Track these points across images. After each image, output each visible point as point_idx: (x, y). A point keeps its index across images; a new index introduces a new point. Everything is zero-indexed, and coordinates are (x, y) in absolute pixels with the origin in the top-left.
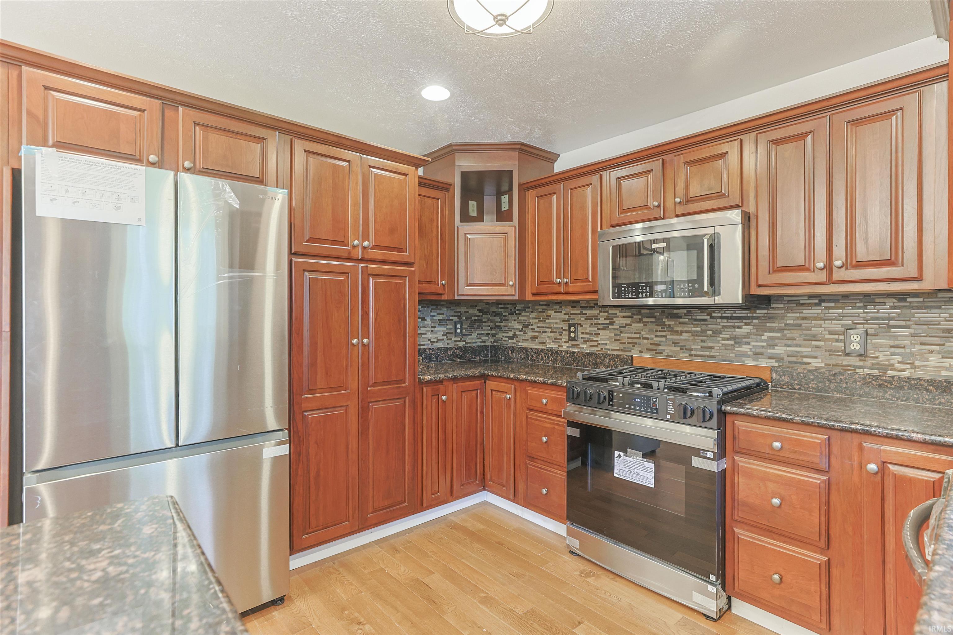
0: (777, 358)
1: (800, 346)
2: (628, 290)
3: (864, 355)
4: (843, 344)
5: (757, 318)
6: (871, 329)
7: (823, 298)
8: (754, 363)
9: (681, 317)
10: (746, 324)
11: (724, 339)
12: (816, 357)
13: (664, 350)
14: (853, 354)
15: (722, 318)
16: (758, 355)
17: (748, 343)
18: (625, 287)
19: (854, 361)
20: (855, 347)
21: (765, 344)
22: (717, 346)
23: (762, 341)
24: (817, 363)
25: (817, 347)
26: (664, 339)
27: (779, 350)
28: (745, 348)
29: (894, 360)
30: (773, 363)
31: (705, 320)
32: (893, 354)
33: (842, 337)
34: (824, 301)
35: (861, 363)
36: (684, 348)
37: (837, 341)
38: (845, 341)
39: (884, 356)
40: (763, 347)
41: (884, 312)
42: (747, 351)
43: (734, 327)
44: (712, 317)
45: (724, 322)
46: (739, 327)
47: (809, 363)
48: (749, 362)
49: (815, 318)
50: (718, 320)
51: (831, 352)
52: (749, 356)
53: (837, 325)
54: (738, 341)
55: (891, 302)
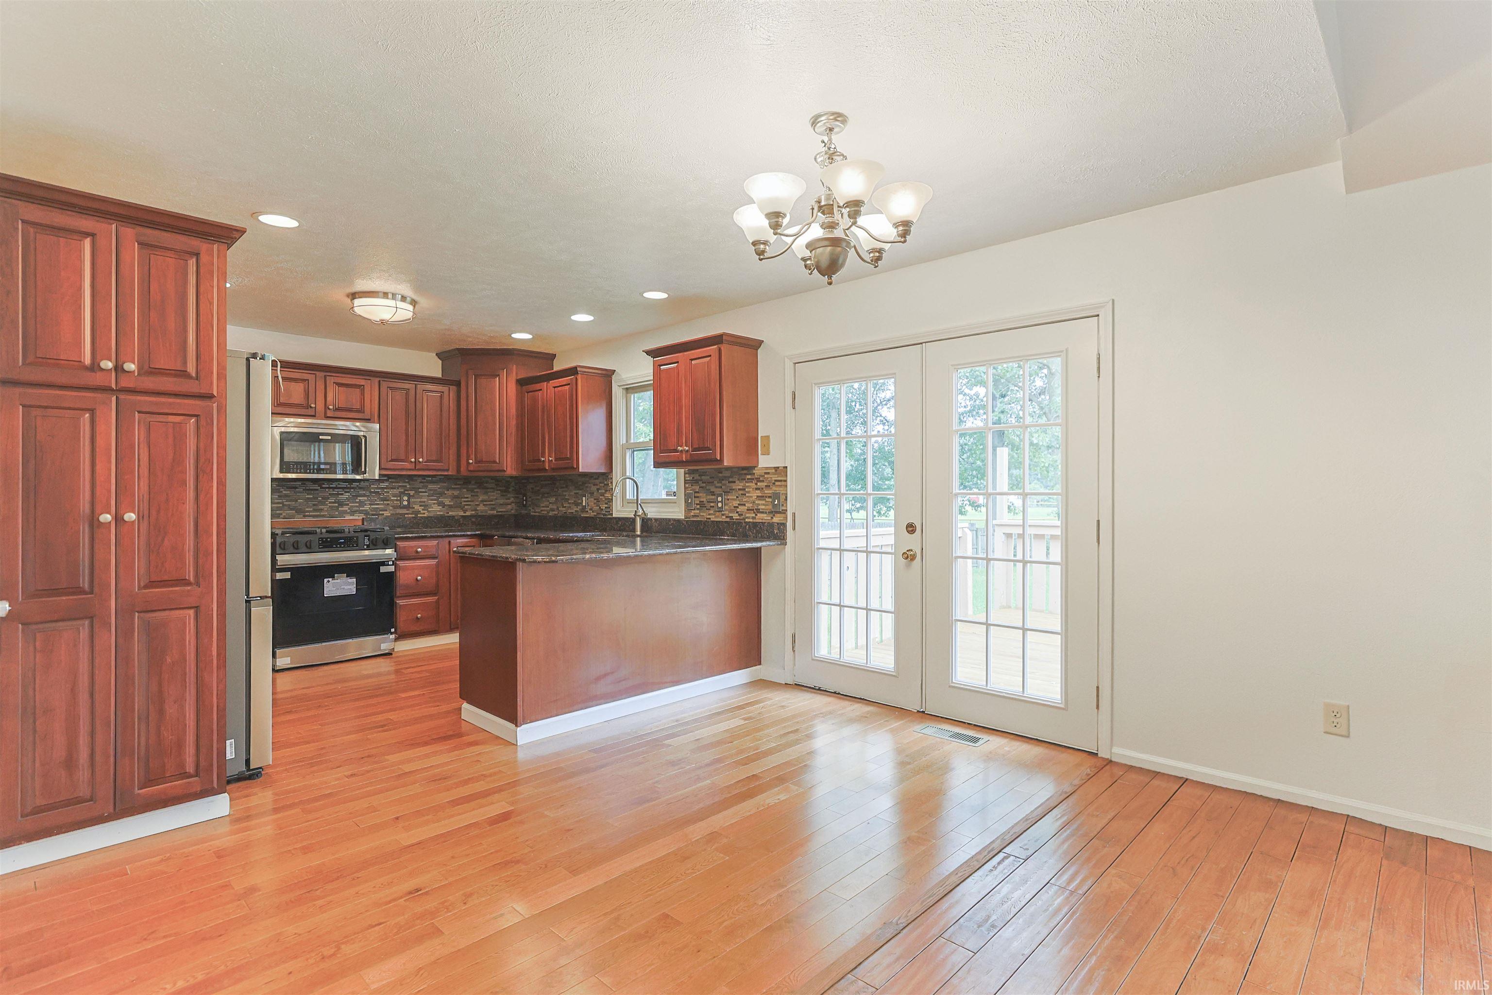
0: (366, 513)
1: (378, 504)
2: (297, 467)
3: (407, 507)
4: (399, 502)
5: (353, 488)
6: (412, 493)
7: (391, 476)
8: (351, 518)
9: (296, 488)
10: (346, 492)
11: (330, 503)
12: (387, 511)
13: (281, 514)
14: (405, 507)
15: (329, 488)
16: (352, 513)
17: (348, 505)
18: (293, 465)
19: (404, 511)
20: (405, 503)
21: (358, 505)
22: (325, 508)
23: (357, 502)
24: (387, 514)
25: (388, 504)
26: (281, 505)
27: (367, 507)
28: (346, 508)
29: (420, 509)
30: (362, 516)
31: (317, 490)
32: (420, 506)
33: (399, 498)
34: (390, 478)
35: (407, 512)
36: (299, 511)
37: (397, 500)
38: (400, 500)
39: (417, 507)
40: (357, 506)
41: (417, 484)
42: (347, 510)
43: (338, 494)
44: (322, 488)
45: (331, 491)
46: (342, 494)
47: (383, 514)
48: (348, 517)
49: (386, 488)
50: (327, 490)
51: (395, 507)
52: (348, 513)
53: (396, 491)
54: (341, 504)
55: (420, 480)
